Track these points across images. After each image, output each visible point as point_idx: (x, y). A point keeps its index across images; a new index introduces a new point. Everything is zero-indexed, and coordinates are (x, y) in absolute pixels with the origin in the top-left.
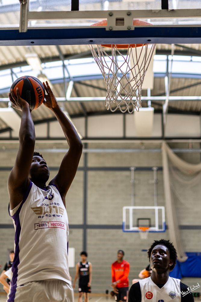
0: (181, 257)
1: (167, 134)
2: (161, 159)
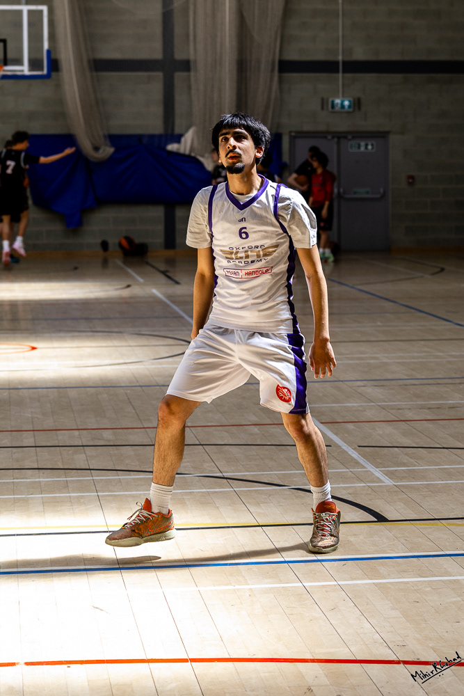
0: (96, 149)
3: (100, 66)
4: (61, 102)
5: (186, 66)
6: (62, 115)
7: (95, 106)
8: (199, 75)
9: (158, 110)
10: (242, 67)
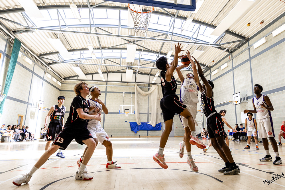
0: (139, 124)
1: (137, 81)
2: (134, 90)
3: (140, 113)
4: (135, 118)
5: (150, 114)
6: (135, 119)
7: (139, 118)
8: (152, 115)
9: (147, 119)
10: (157, 114)
